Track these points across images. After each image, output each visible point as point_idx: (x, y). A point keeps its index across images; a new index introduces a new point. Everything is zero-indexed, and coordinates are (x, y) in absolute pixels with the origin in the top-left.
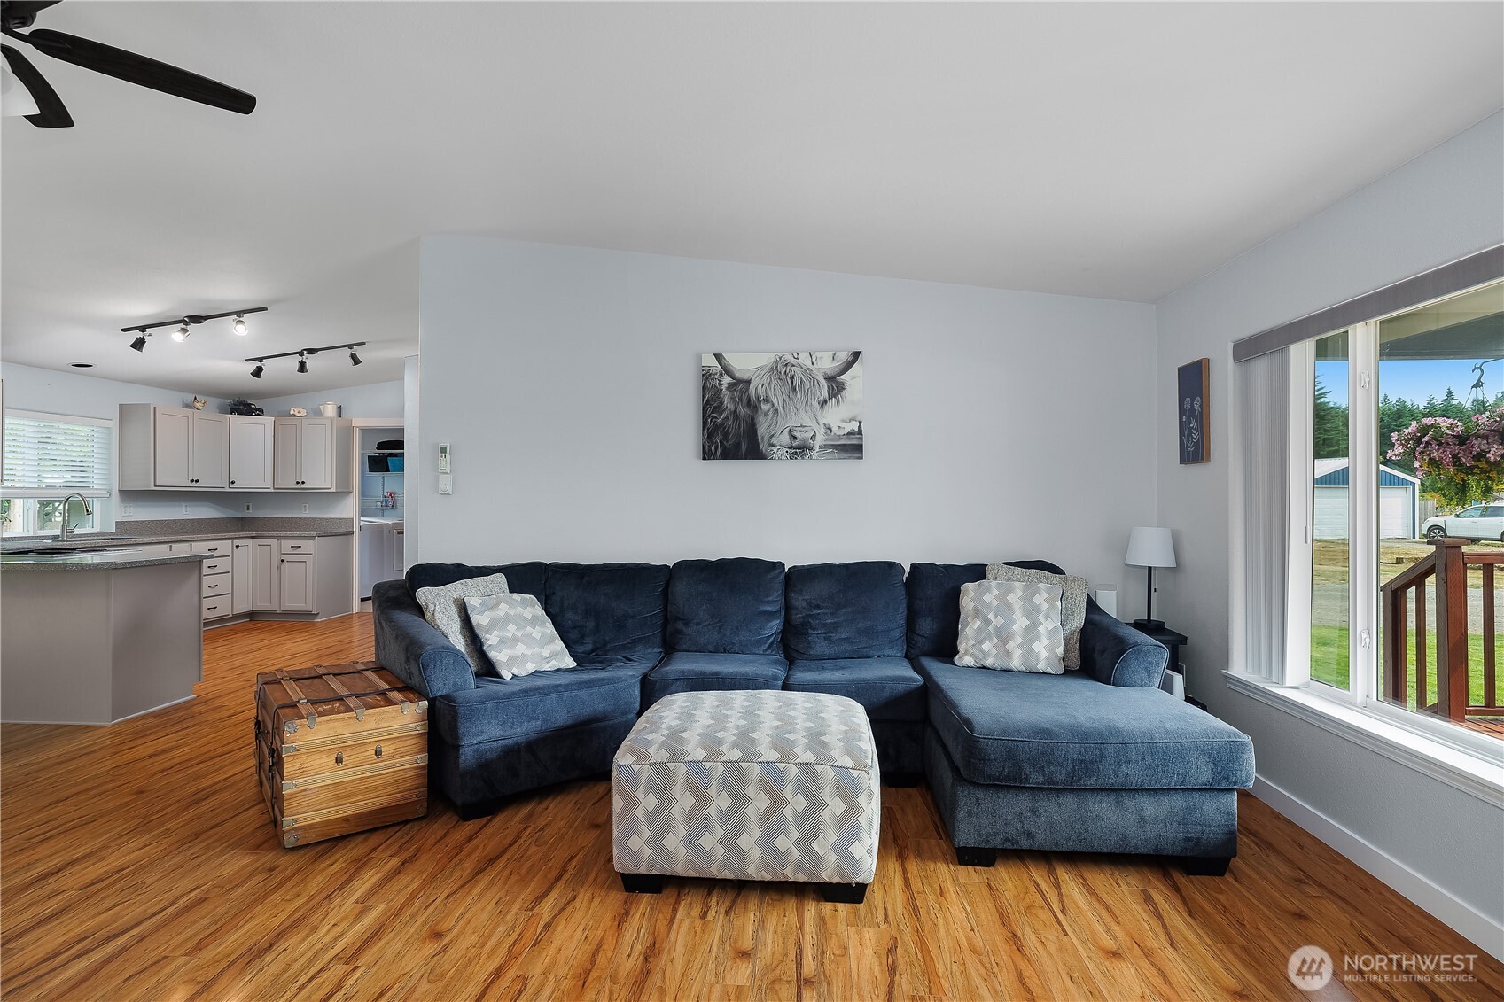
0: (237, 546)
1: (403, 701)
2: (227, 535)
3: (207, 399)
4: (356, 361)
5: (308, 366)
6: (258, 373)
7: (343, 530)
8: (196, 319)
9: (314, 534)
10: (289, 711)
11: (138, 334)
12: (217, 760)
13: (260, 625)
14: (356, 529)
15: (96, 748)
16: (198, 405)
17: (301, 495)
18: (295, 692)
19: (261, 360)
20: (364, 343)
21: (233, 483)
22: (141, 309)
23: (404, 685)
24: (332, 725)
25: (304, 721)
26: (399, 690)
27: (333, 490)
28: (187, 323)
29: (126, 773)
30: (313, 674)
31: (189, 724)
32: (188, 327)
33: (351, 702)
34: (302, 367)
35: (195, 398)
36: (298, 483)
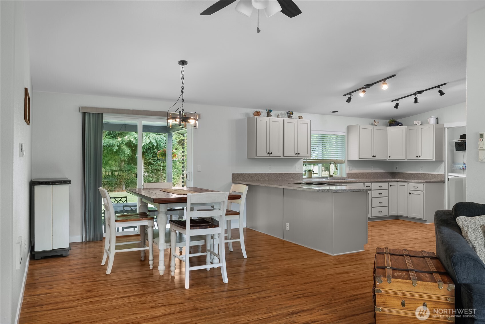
0: (391, 185)
1: (440, 281)
2: (386, 180)
3: (379, 120)
4: (441, 93)
5: (418, 100)
6: (397, 106)
7: (439, 180)
8: (369, 86)
9: (424, 181)
10: (381, 271)
11: (349, 96)
12: (363, 283)
13: (400, 222)
14: (446, 180)
15: (325, 264)
16: (376, 124)
17: (419, 162)
18: (388, 261)
19: (398, 100)
20: (445, 84)
21: (390, 157)
22: (349, 86)
23: (445, 271)
24: (400, 284)
25: (386, 279)
26: (440, 273)
27: (434, 160)
28: (365, 88)
29: (331, 278)
30: (401, 253)
31: (359, 263)
32: (366, 90)
33: (412, 274)
34: (416, 101)
35: (375, 121)
36: (417, 157)
